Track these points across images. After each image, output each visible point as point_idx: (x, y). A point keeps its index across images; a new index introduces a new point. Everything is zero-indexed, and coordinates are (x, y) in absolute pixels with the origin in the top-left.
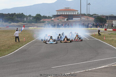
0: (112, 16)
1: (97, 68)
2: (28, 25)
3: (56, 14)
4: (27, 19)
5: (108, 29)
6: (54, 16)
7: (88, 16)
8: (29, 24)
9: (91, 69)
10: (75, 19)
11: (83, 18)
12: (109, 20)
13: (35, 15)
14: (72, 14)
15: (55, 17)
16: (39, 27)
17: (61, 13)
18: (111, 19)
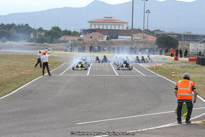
0: (190, 35)
1: (158, 127)
2: (37, 47)
3: (87, 27)
4: (35, 34)
5: (180, 59)
6: (84, 30)
7: (146, 33)
8: (38, 44)
9: (146, 128)
10: (121, 38)
11: (137, 37)
12: (182, 42)
13: (48, 28)
14: (117, 28)
15: (86, 34)
16: (57, 50)
17: (97, 27)
18: (187, 40)
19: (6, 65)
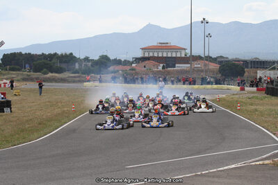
0: (257, 62)
2: (83, 79)
3: (140, 54)
4: (80, 65)
6: (136, 59)
7: (207, 60)
8: (84, 75)
9: (207, 170)
10: (179, 67)
11: (197, 65)
12: (249, 69)
13: (96, 58)
14: (174, 55)
15: (139, 63)
16: (106, 82)
17: (151, 54)
18: (254, 67)
19: (47, 100)
